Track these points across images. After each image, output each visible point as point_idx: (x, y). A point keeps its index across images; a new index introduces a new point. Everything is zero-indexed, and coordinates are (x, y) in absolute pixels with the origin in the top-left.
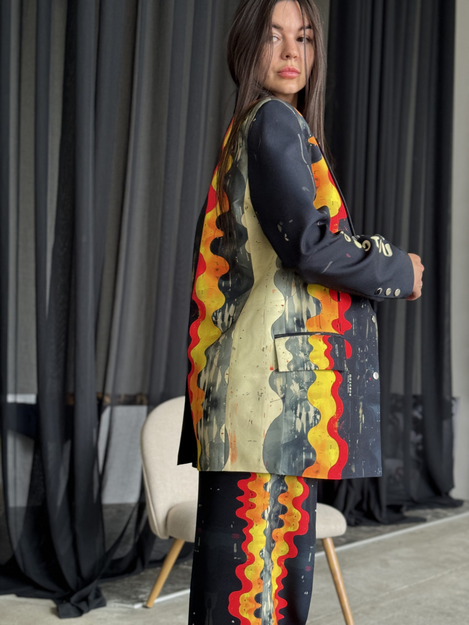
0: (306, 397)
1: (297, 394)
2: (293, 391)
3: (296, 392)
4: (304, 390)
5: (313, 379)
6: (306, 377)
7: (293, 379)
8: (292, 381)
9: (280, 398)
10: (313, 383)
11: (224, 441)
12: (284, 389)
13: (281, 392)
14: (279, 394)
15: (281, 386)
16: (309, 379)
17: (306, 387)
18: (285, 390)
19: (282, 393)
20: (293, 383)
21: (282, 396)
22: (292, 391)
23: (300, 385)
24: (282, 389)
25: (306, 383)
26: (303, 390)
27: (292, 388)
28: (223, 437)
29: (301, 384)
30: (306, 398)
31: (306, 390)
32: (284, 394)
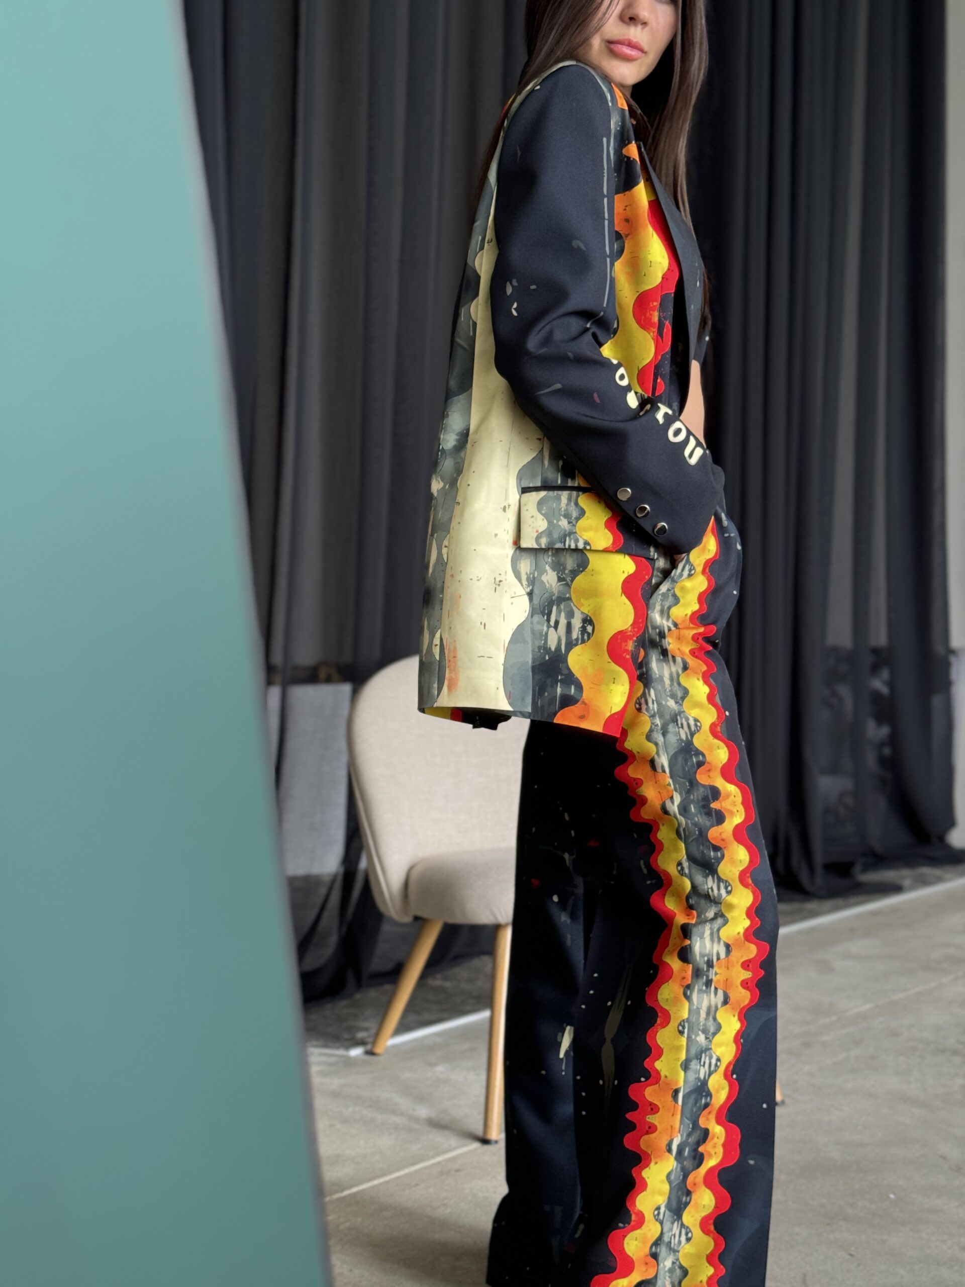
0: (568, 595)
1: (554, 590)
2: (547, 584)
3: (551, 586)
4: (565, 584)
5: (583, 565)
6: (570, 562)
7: (547, 563)
8: (545, 568)
9: (525, 593)
10: (582, 572)
11: (437, 658)
12: (532, 579)
13: (527, 583)
14: (525, 586)
15: (527, 573)
16: (575, 565)
17: (568, 579)
18: (532, 581)
19: (528, 586)
20: (546, 571)
21: (528, 590)
22: (545, 583)
23: (559, 575)
24: (528, 579)
25: (570, 571)
26: (564, 582)
27: (544, 578)
28: (436, 651)
29: (561, 573)
30: (568, 597)
31: (570, 583)
32: (531, 587)
